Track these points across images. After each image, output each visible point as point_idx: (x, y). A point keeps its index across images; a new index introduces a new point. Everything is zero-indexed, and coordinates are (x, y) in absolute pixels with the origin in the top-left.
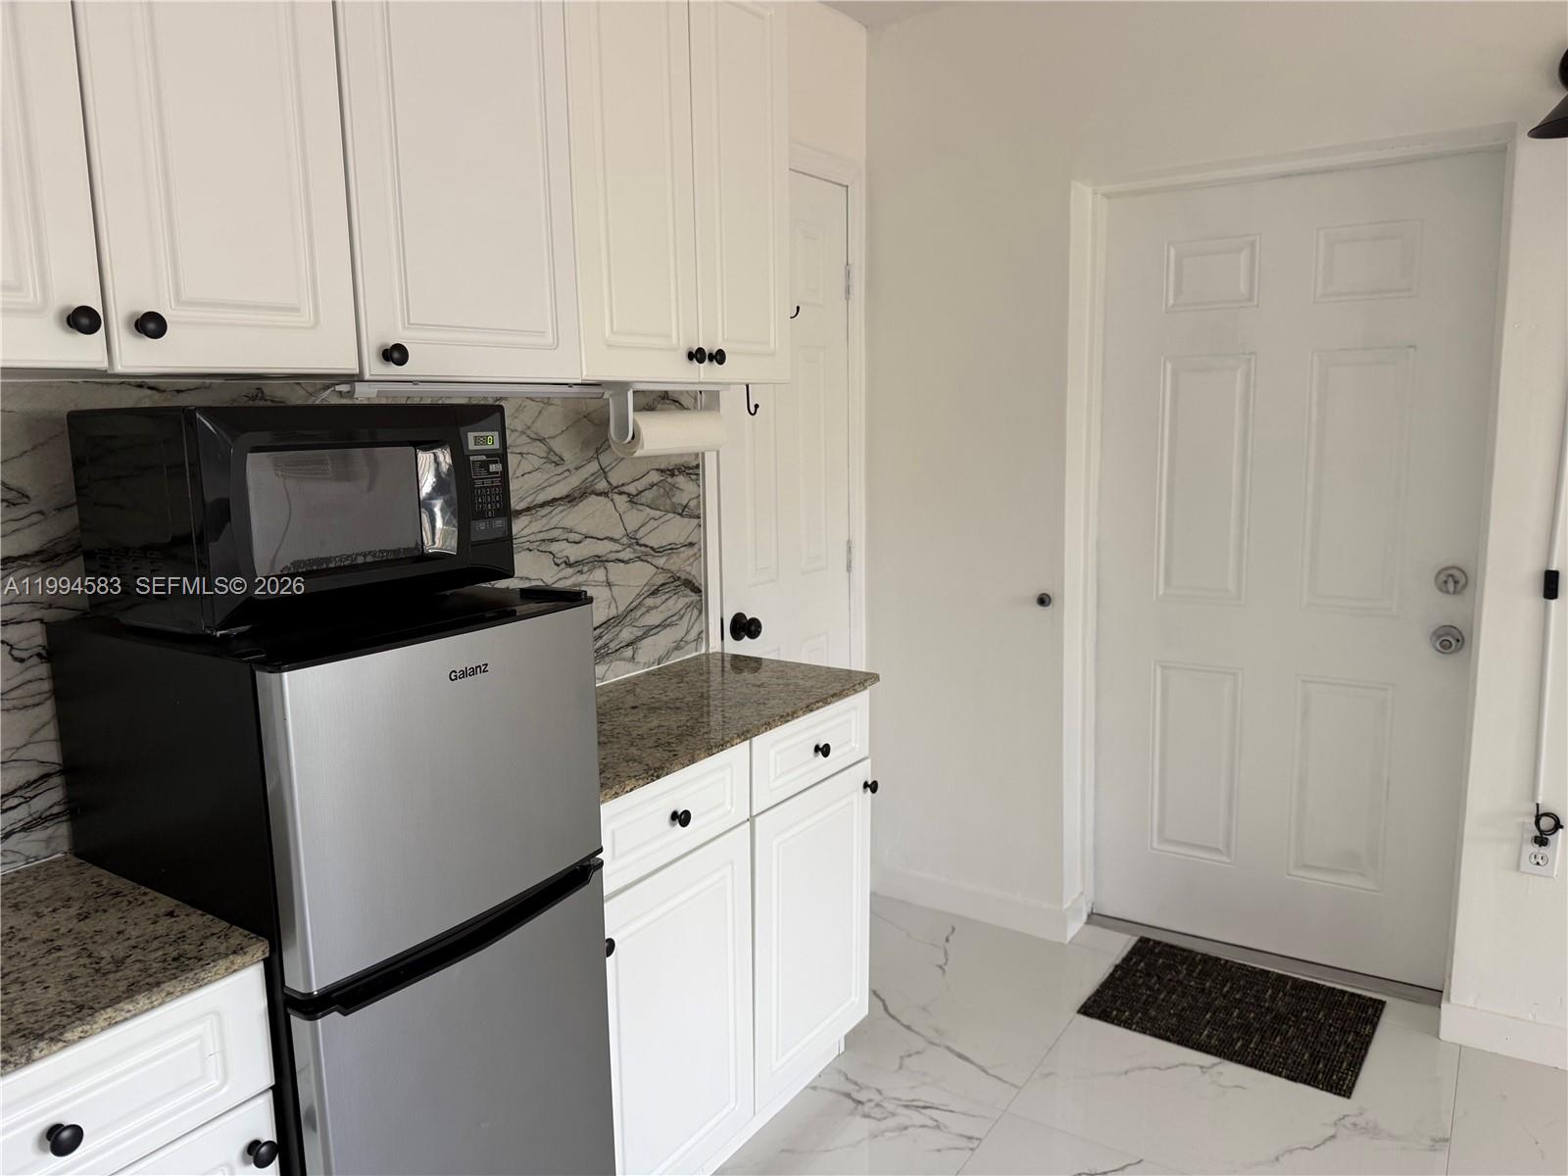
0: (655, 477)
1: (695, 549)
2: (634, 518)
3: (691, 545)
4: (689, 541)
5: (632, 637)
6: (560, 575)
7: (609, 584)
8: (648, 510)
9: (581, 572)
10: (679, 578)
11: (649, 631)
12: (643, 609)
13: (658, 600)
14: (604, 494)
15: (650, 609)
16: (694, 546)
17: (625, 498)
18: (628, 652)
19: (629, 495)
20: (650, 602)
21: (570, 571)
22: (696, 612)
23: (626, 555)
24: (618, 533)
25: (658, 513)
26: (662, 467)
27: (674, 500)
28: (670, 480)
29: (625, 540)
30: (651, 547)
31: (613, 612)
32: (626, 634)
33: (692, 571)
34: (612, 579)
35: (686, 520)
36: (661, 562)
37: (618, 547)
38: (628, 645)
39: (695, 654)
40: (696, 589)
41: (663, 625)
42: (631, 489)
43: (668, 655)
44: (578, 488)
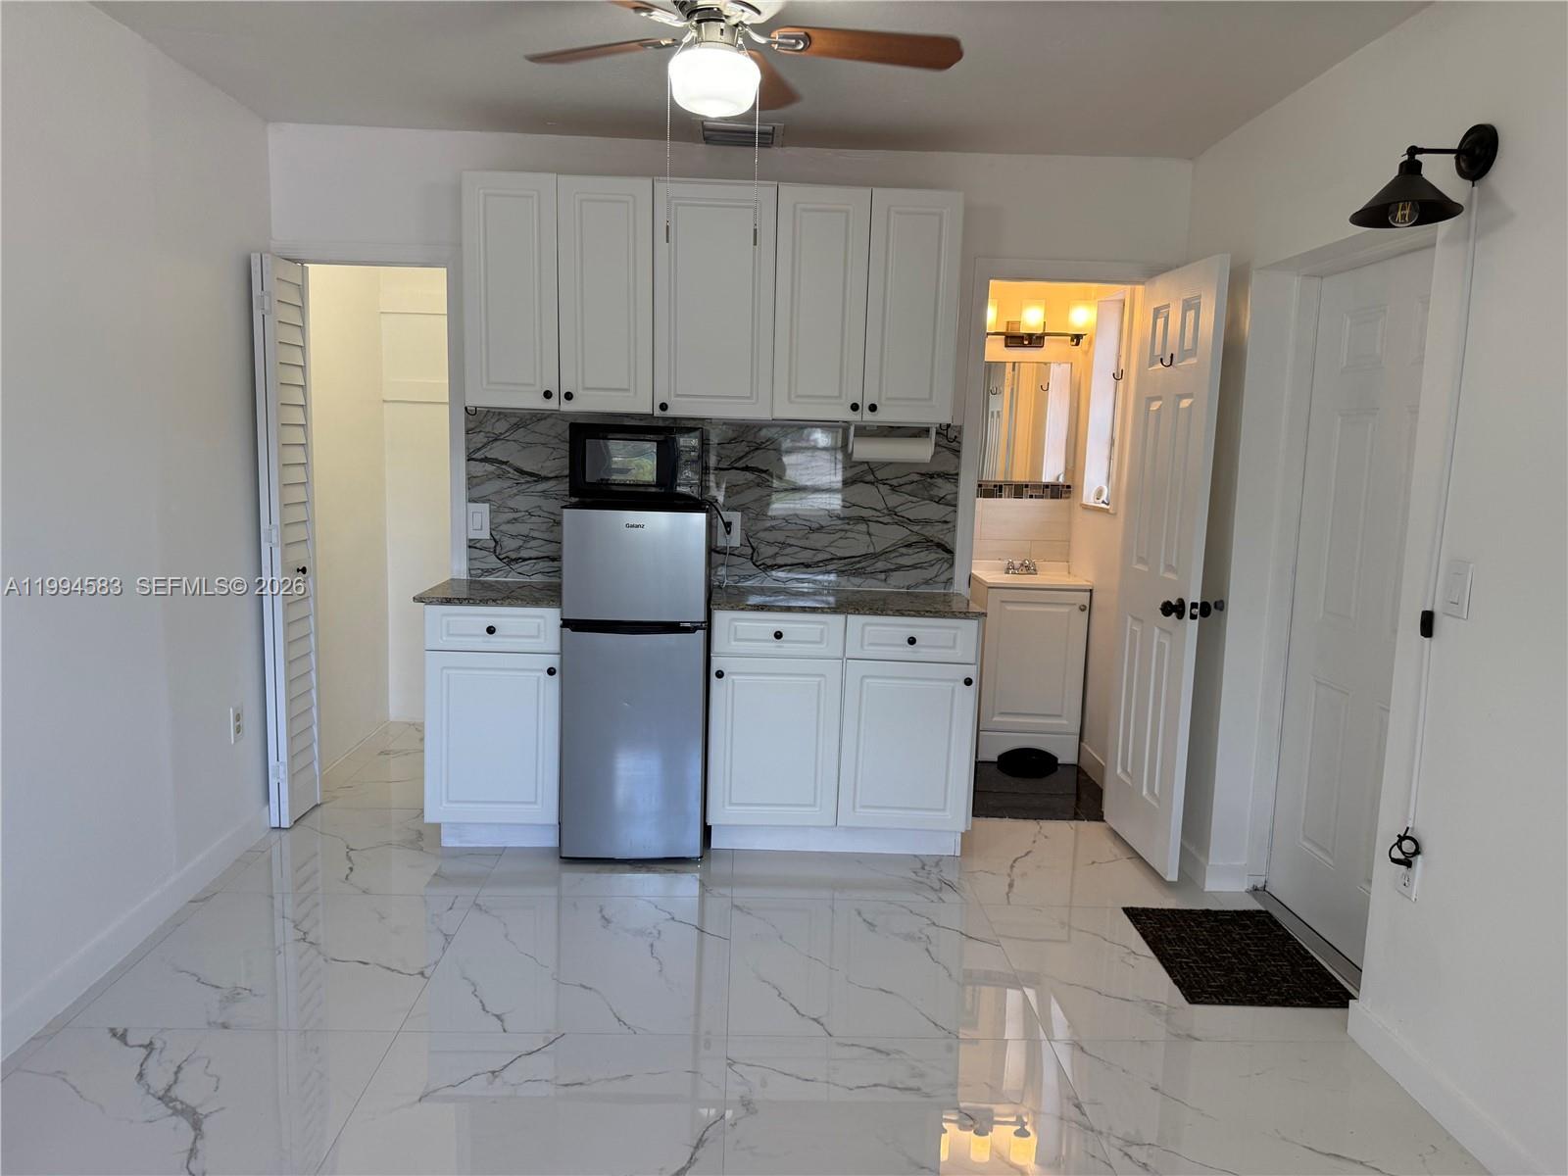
0: (916, 478)
1: (949, 526)
2: (893, 500)
3: (946, 522)
4: (944, 519)
5: (886, 568)
6: (833, 523)
7: (869, 534)
8: (907, 496)
9: (848, 524)
10: (932, 541)
11: (899, 568)
12: (897, 554)
13: (910, 551)
14: (872, 483)
15: (902, 555)
16: (949, 524)
17: (888, 487)
18: (883, 576)
19: (891, 486)
20: (904, 550)
21: (840, 522)
22: (946, 565)
23: (886, 519)
24: (880, 506)
25: (915, 499)
26: (923, 472)
27: (932, 493)
28: (929, 480)
29: (885, 511)
30: (908, 519)
31: (871, 550)
32: (880, 565)
33: (946, 539)
34: (872, 531)
35: (941, 506)
36: (916, 528)
37: (879, 514)
38: (881, 572)
39: (942, 591)
40: (951, 552)
41: (914, 567)
42: (894, 482)
43: (917, 586)
44: (851, 478)
